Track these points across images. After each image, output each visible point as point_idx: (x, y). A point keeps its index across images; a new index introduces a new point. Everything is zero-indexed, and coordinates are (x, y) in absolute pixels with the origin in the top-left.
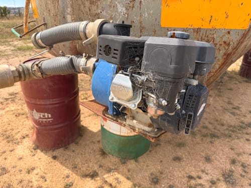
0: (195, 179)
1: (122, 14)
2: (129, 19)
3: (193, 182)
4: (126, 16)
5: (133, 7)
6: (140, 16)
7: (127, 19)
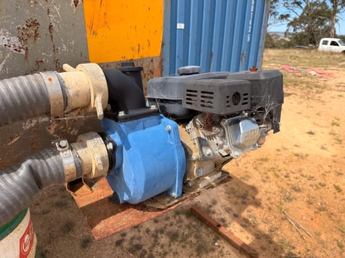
0: (123, 240)
1: (12, 49)
2: (29, 58)
3: (125, 244)
4: (23, 52)
5: (36, 35)
6: (54, 51)
7: (26, 58)
